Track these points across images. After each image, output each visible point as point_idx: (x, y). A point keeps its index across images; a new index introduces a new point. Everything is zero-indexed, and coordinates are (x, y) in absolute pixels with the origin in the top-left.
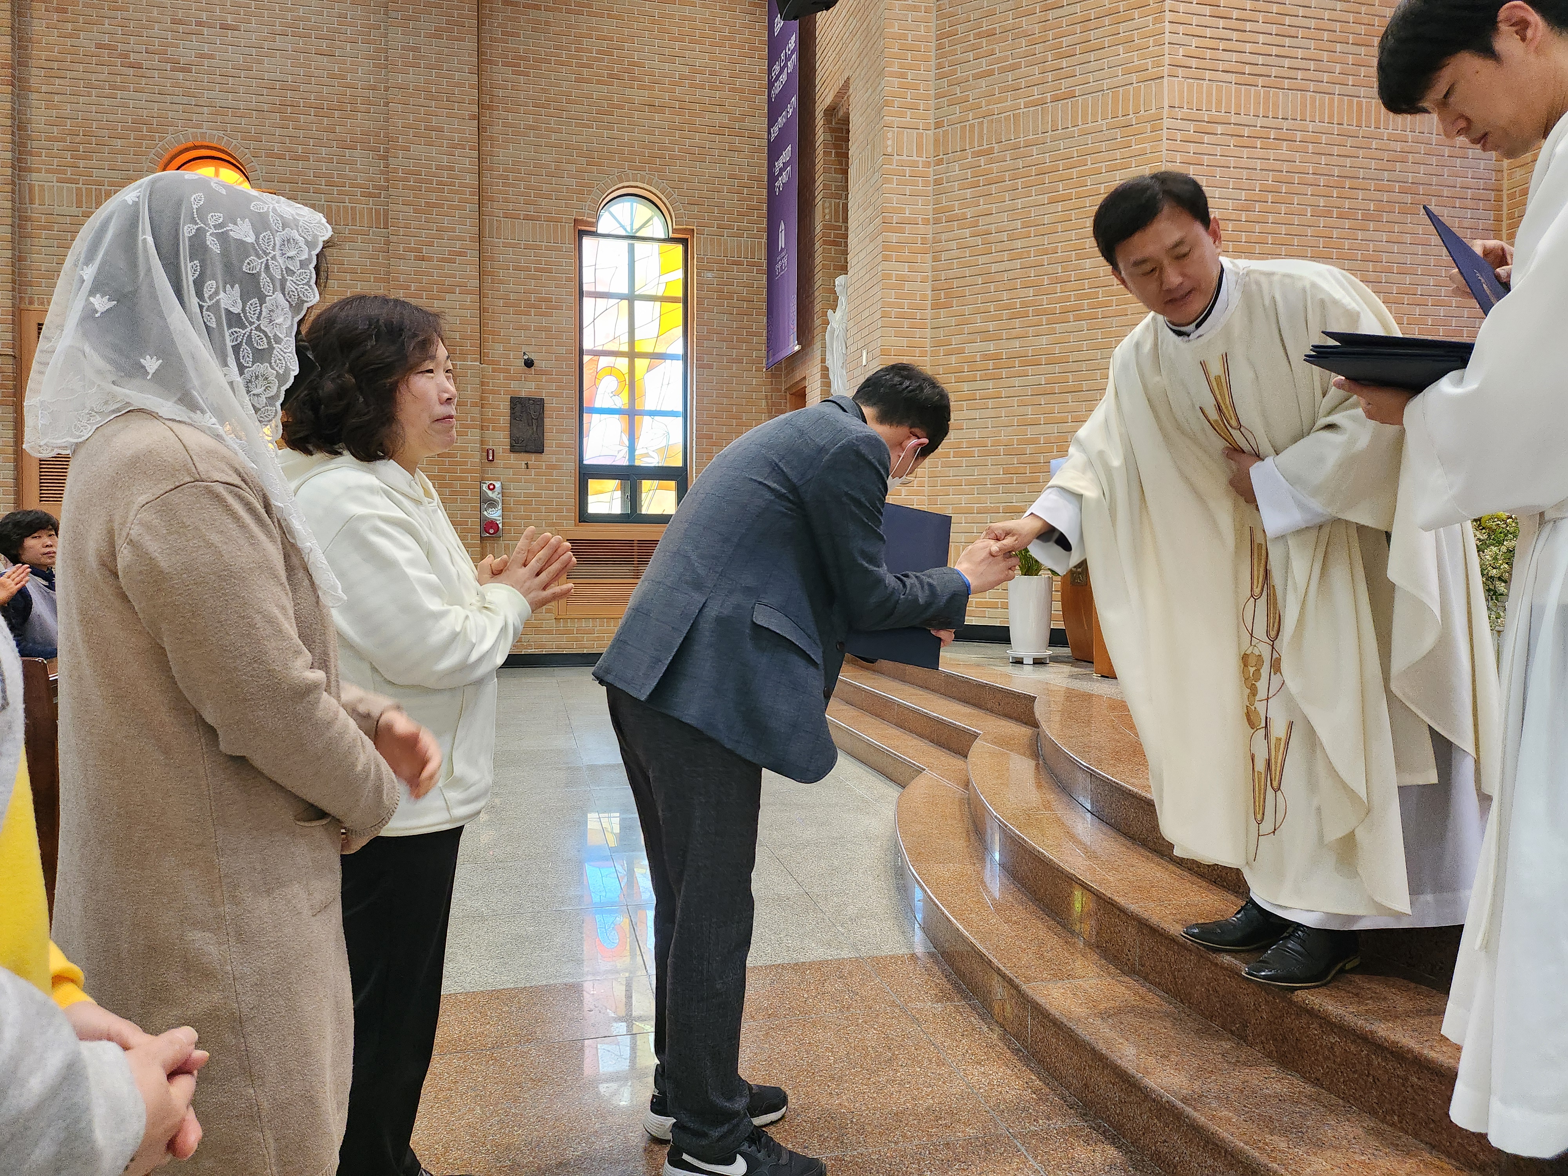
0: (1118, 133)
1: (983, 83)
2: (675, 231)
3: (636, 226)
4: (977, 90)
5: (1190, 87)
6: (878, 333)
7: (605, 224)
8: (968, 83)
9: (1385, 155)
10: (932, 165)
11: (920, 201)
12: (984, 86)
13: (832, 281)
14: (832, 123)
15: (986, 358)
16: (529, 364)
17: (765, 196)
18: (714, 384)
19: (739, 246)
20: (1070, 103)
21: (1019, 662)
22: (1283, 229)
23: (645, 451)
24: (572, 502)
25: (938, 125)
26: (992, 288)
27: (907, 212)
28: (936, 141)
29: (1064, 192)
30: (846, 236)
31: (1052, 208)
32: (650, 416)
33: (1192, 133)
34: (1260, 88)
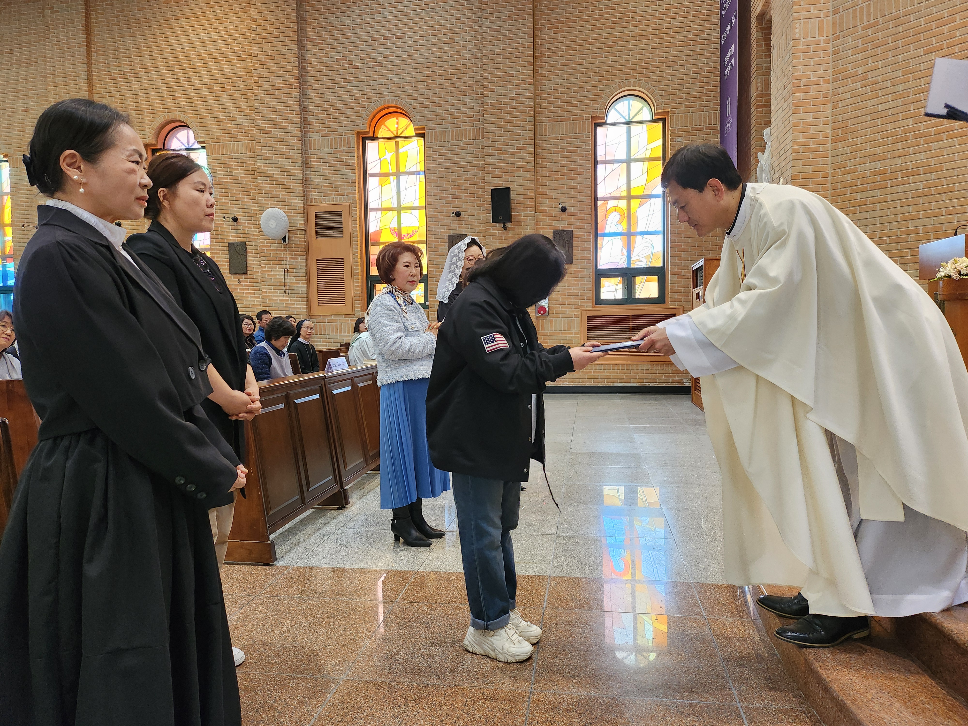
2: (656, 114)
3: (632, 115)
6: (789, 165)
7: (612, 117)
10: (831, 41)
11: (822, 68)
13: (762, 133)
14: (761, 25)
16: (564, 209)
17: (718, 82)
19: (700, 118)
24: (591, 293)
25: (835, 12)
27: (812, 77)
28: (834, 24)
30: (770, 100)
32: (641, 235)
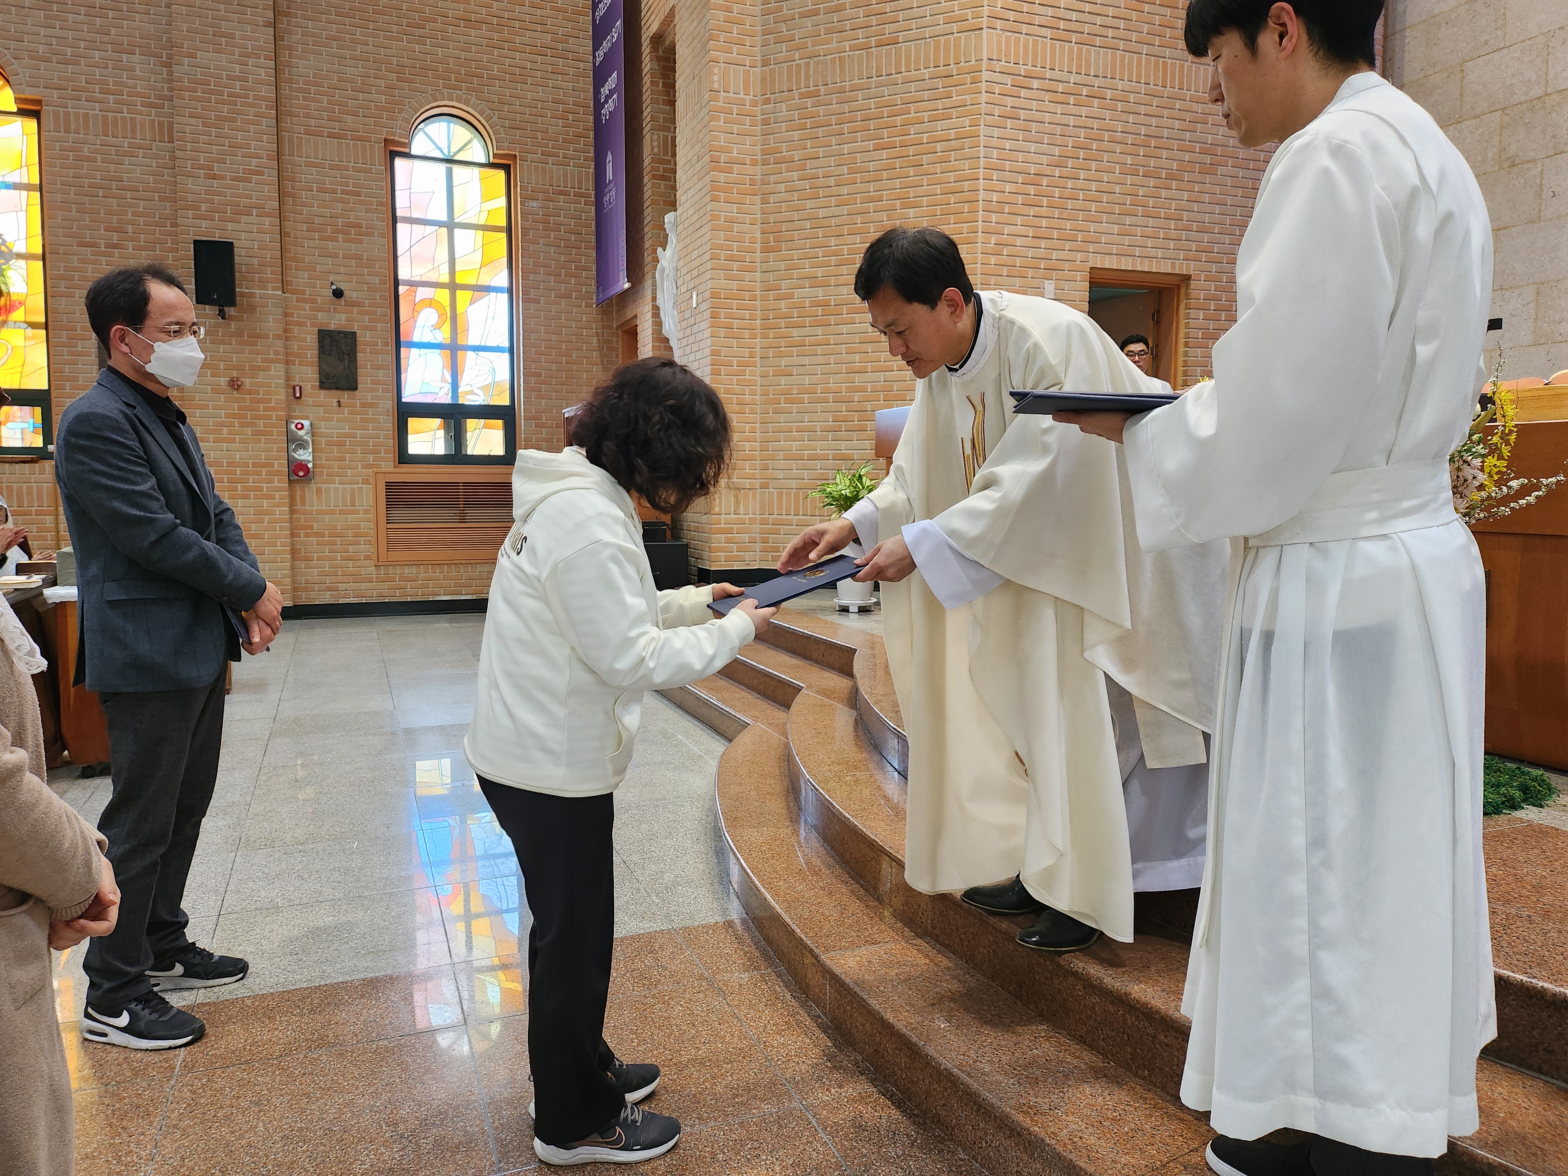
0: (940, 83)
1: (809, 22)
2: (495, 156)
3: (454, 149)
4: (803, 30)
5: (1008, 39)
6: (708, 275)
7: (419, 145)
8: (794, 21)
9: (1188, 117)
10: (760, 104)
11: (748, 140)
12: (810, 26)
13: (662, 218)
14: (658, 52)
15: (816, 304)
16: (338, 294)
17: (591, 124)
18: (542, 319)
19: (565, 175)
20: (893, 49)
21: (845, 610)
22: (1093, 186)
23: (469, 388)
24: (391, 443)
25: (765, 64)
26: (820, 233)
27: (735, 152)
28: (763, 79)
29: (889, 139)
30: (674, 171)
31: (876, 155)
32: (474, 351)
33: (1009, 86)
34: (1073, 44)
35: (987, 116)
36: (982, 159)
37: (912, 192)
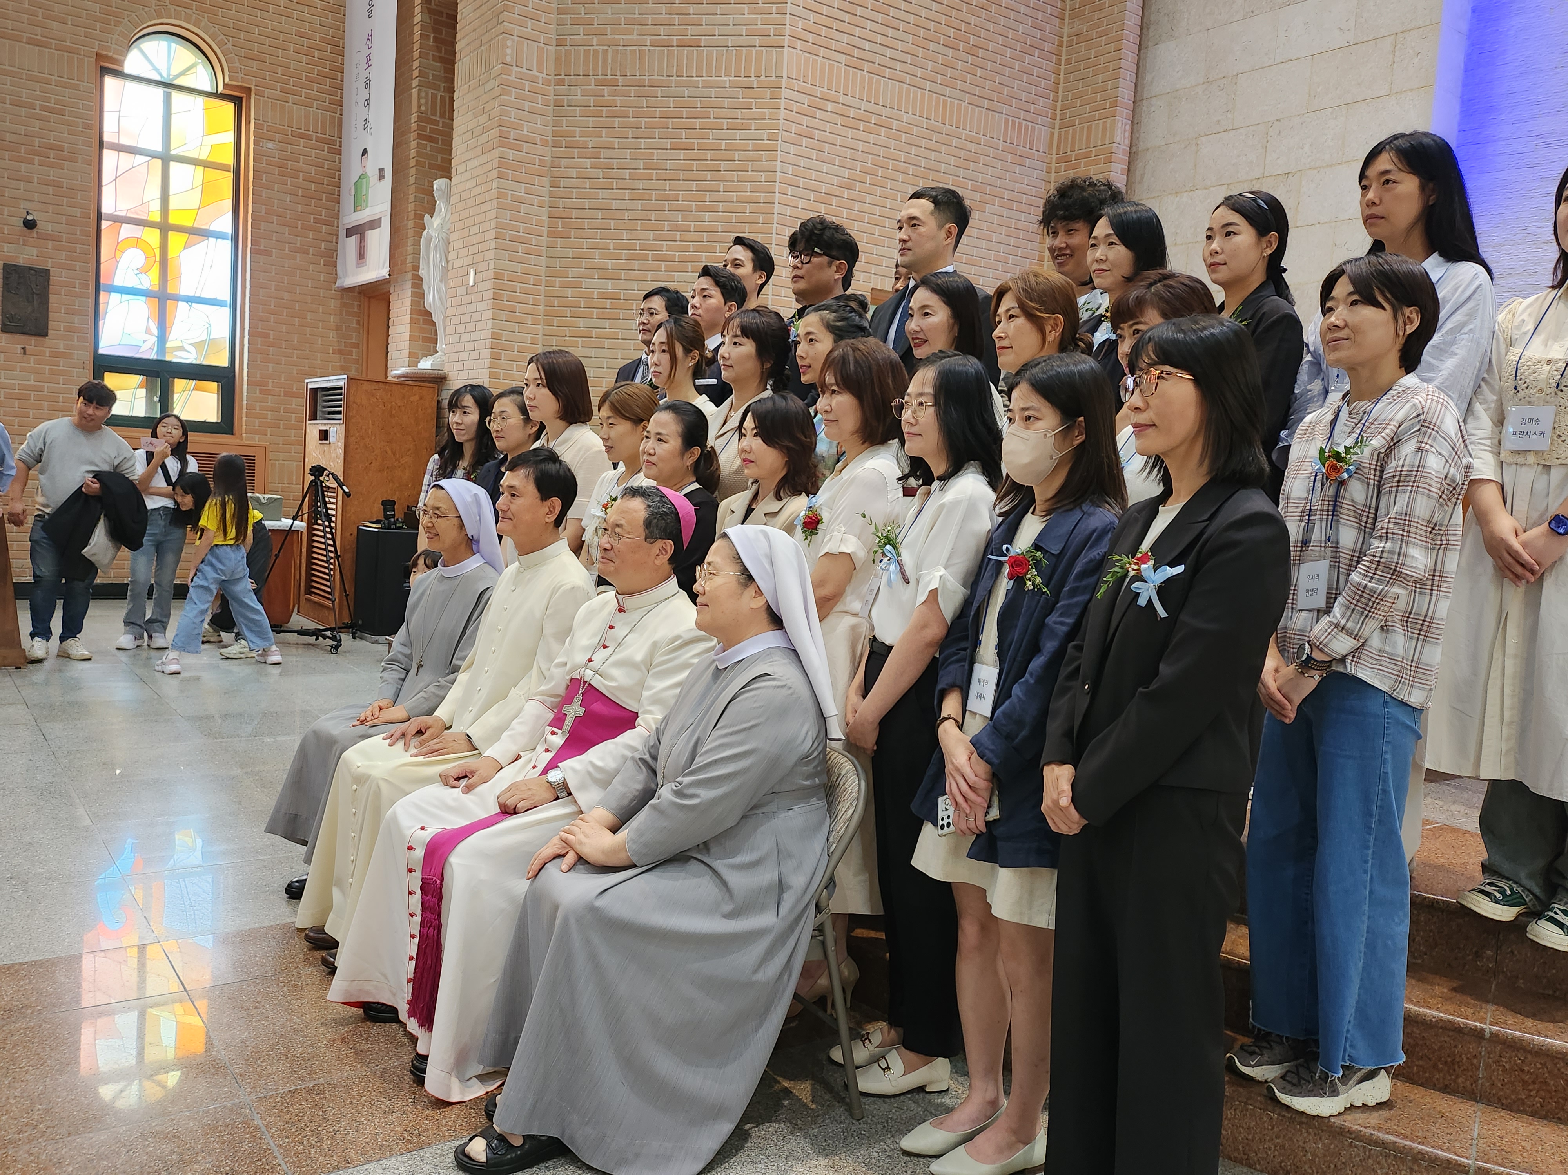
0: (740, 93)
2: (225, 86)
3: (174, 71)
4: (602, 16)
5: (807, 61)
6: (491, 254)
11: (539, 120)
16: (31, 224)
18: (273, 274)
19: (306, 117)
20: (695, 52)
27: (526, 130)
29: (689, 140)
30: (449, 137)
32: (187, 302)
33: (806, 106)
34: (865, 73)
35: (784, 133)
36: (778, 174)
37: (708, 196)
